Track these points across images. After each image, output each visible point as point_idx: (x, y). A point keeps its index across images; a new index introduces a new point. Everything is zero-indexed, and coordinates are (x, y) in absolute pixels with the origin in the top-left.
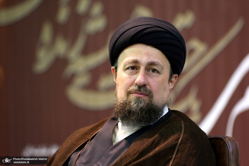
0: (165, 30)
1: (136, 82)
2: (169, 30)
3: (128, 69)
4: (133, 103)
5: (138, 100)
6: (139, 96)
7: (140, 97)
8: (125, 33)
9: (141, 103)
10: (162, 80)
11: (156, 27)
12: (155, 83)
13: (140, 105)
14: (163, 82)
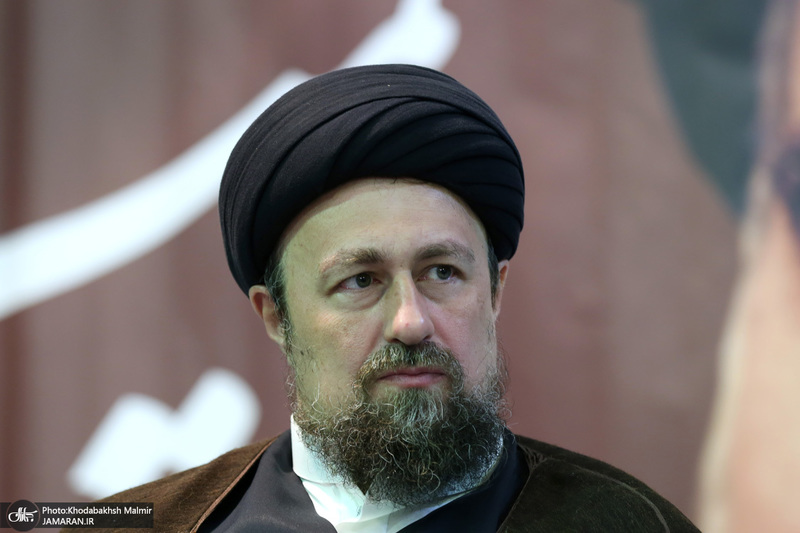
0: (444, 107)
1: (389, 332)
2: (456, 102)
3: (340, 286)
4: (397, 417)
5: (414, 400)
6: (415, 381)
7: (418, 388)
8: (294, 153)
9: (425, 407)
10: (478, 301)
11: (411, 101)
12: (459, 321)
13: (424, 416)
14: (482, 308)
